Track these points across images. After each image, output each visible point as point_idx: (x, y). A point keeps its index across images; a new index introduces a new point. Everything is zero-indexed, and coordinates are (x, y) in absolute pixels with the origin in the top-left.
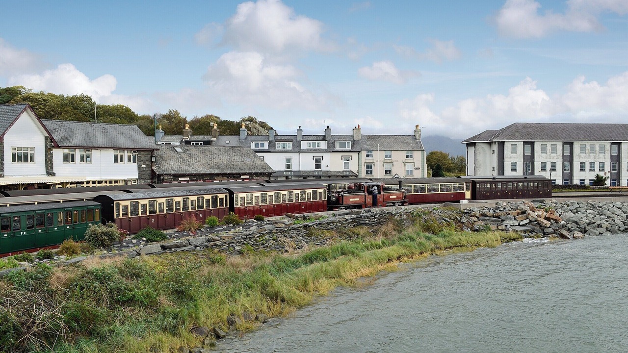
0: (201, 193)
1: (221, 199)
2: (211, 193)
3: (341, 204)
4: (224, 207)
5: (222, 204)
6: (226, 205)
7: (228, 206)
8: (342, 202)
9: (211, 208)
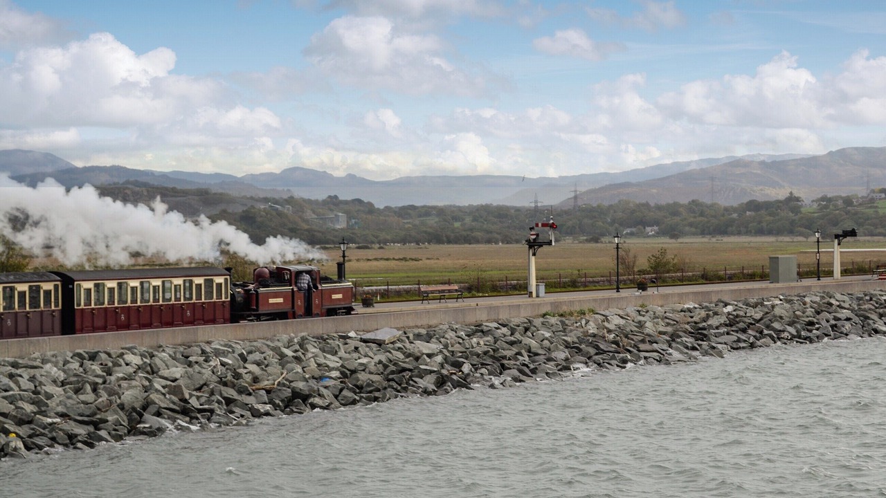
0: (10, 280)
1: (48, 293)
2: (27, 279)
3: (254, 310)
4: (53, 308)
5: (48, 302)
6: (57, 305)
7: (60, 307)
8: (257, 306)
9: (28, 309)
